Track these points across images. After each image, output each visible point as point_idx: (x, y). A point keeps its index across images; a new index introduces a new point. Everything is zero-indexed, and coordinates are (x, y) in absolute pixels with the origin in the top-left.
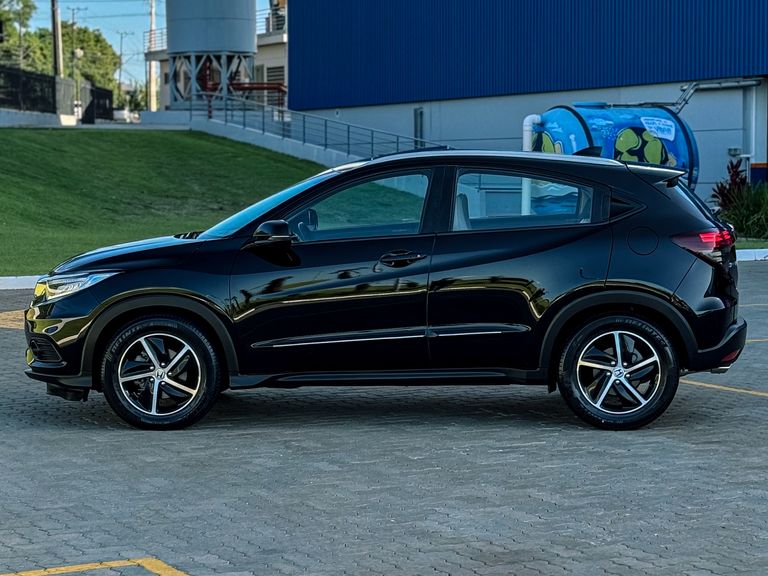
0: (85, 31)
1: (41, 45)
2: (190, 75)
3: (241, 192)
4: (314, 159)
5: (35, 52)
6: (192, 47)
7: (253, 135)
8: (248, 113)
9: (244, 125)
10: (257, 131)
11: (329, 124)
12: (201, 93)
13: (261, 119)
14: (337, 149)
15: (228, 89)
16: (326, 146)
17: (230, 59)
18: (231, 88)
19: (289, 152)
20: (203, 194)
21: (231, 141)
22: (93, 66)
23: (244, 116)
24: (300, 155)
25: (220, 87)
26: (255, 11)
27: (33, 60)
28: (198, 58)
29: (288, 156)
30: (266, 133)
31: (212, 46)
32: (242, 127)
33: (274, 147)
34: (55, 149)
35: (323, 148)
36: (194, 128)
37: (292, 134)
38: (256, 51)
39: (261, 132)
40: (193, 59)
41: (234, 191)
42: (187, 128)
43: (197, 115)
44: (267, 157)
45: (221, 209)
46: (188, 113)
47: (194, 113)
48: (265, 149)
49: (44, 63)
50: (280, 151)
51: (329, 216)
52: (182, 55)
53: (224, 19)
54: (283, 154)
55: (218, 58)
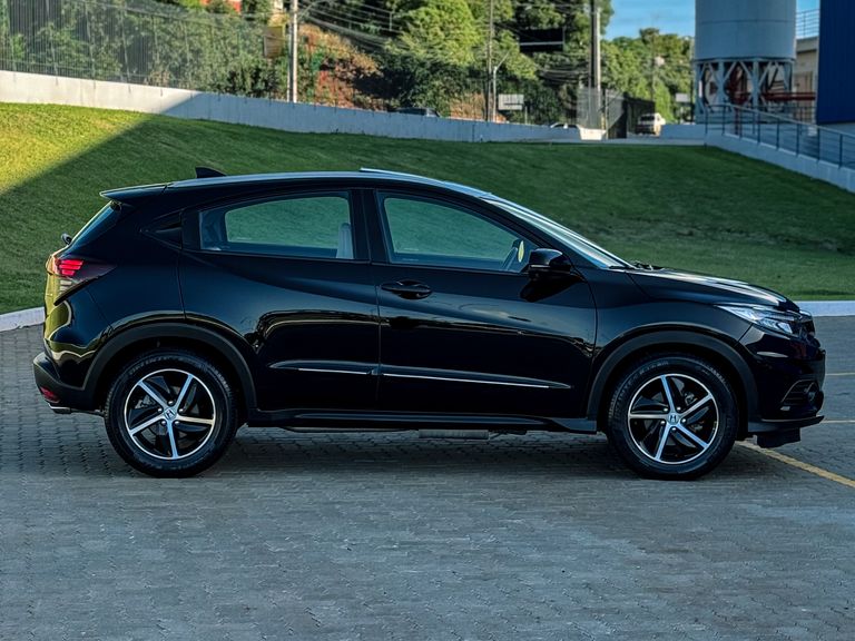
0: (670, 37)
1: (618, 52)
2: (717, 85)
3: (725, 215)
4: (828, 180)
5: (611, 61)
6: (720, 53)
7: (766, 152)
8: (763, 126)
9: (759, 140)
10: (770, 146)
11: (844, 139)
12: (729, 104)
13: (774, 133)
14: (851, 167)
15: (760, 99)
16: (841, 164)
17: (762, 65)
18: (763, 99)
19: (803, 171)
20: (682, 217)
21: (745, 158)
22: (678, 75)
23: (778, 131)
24: (814, 175)
25: (750, 97)
26: (795, 14)
27: (609, 69)
28: (727, 65)
29: (802, 175)
30: (781, 150)
31: (741, 52)
32: (756, 142)
33: (788, 165)
34: (534, 166)
35: (837, 166)
36: (709, 144)
37: (821, 155)
38: (795, 56)
39: (775, 147)
40: (721, 66)
41: (720, 214)
42: (701, 143)
43: (713, 129)
44: (777, 176)
45: (691, 234)
46: (704, 126)
47: (710, 126)
48: (777, 167)
49: (621, 73)
50: (794, 169)
51: (816, 243)
52: (710, 62)
53: (756, 21)
54: (796, 173)
55: (749, 65)
